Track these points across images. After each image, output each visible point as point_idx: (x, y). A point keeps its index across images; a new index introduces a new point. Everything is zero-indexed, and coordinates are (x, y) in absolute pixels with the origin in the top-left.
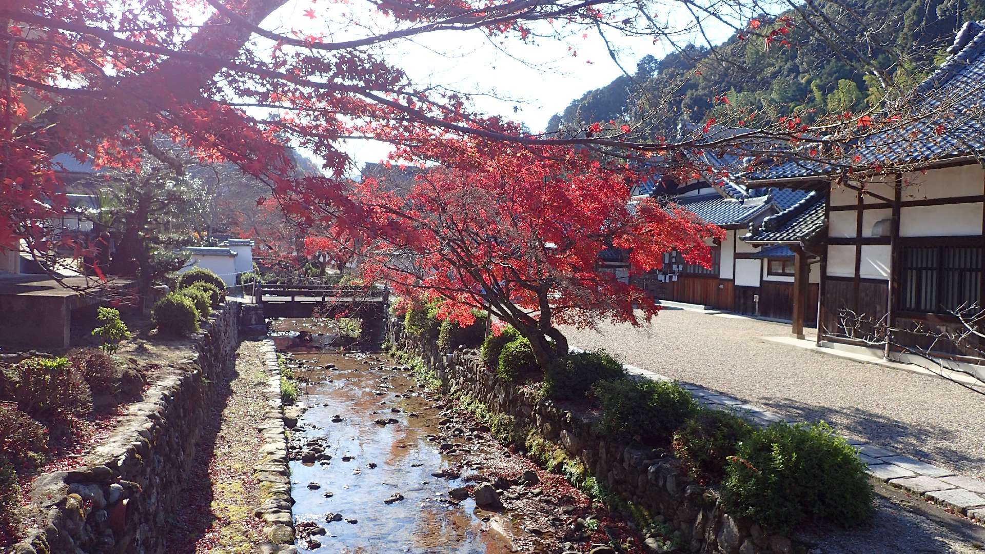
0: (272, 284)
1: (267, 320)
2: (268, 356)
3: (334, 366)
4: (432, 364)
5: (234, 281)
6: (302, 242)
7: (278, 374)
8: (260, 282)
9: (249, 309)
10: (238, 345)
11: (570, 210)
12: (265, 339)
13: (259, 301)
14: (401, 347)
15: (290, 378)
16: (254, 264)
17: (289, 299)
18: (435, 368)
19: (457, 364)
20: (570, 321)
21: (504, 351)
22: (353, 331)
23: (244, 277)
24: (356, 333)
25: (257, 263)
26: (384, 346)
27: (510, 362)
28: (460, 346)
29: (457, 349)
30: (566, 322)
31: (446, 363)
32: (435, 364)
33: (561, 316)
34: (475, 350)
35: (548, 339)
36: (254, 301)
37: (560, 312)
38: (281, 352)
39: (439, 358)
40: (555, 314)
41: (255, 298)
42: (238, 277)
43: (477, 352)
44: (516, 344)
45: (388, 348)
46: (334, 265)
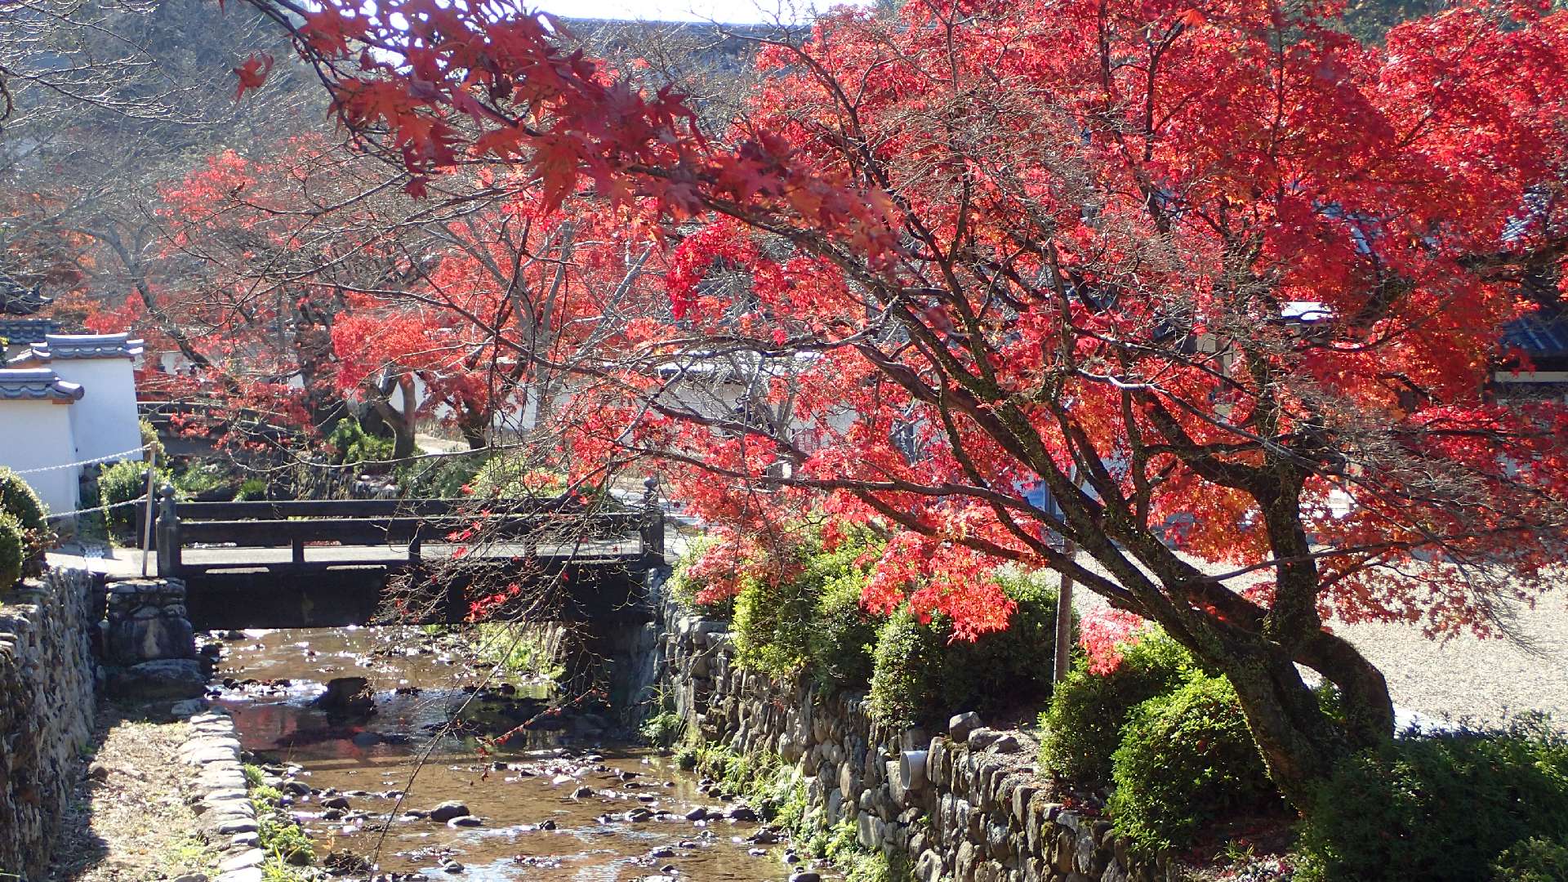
0: (212, 504)
1: (200, 642)
2: (212, 775)
3: (463, 811)
4: (845, 791)
5: (74, 495)
6: (324, 339)
7: (253, 844)
8: (170, 493)
9: (133, 598)
10: (98, 738)
11: (1384, 155)
12: (198, 711)
13: (171, 566)
14: (719, 731)
15: (300, 860)
16: (147, 428)
17: (283, 555)
18: (857, 807)
19: (945, 789)
20: (1396, 605)
21: (1131, 731)
22: (530, 673)
23: (108, 477)
24: (543, 684)
25: (156, 426)
26: (653, 729)
27: (1157, 776)
28: (955, 721)
29: (944, 729)
30: (1379, 612)
31: (899, 786)
32: (856, 792)
33: (1357, 587)
34: (1015, 734)
35: (1311, 678)
36: (152, 570)
37: (1355, 569)
38: (260, 759)
39: (870, 766)
40: (1334, 579)
41: (153, 555)
42: (88, 479)
43: (1022, 738)
44: (1177, 703)
45: (670, 736)
46: (446, 422)
